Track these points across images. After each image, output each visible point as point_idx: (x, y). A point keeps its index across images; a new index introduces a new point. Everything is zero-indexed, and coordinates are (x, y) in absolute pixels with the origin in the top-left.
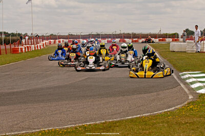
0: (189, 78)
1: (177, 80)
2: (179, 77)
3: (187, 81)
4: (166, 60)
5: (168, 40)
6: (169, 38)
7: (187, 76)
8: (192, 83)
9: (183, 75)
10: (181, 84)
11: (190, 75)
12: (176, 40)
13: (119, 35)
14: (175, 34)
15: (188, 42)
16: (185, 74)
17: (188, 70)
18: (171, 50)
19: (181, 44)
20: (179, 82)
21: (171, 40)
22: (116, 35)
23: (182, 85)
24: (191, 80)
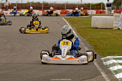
0: (114, 64)
1: (98, 67)
2: (100, 63)
3: (111, 68)
4: (85, 40)
5: (90, 12)
6: (92, 9)
7: (111, 62)
8: (117, 72)
9: (106, 60)
10: (102, 73)
11: (115, 61)
12: (101, 12)
13: (25, 4)
14: (100, 4)
15: (115, 16)
16: (109, 59)
17: (113, 54)
18: (93, 26)
19: (106, 19)
20: (100, 70)
21: (94, 12)
22: (21, 4)
23: (104, 75)
24: (116, 68)
